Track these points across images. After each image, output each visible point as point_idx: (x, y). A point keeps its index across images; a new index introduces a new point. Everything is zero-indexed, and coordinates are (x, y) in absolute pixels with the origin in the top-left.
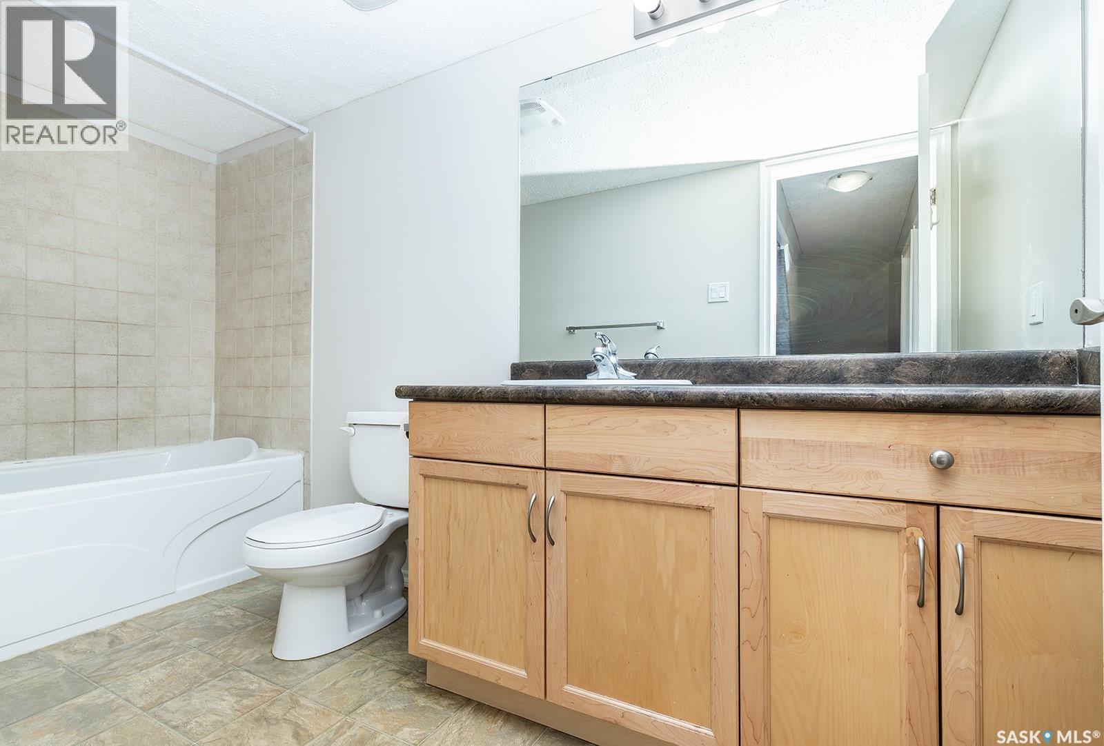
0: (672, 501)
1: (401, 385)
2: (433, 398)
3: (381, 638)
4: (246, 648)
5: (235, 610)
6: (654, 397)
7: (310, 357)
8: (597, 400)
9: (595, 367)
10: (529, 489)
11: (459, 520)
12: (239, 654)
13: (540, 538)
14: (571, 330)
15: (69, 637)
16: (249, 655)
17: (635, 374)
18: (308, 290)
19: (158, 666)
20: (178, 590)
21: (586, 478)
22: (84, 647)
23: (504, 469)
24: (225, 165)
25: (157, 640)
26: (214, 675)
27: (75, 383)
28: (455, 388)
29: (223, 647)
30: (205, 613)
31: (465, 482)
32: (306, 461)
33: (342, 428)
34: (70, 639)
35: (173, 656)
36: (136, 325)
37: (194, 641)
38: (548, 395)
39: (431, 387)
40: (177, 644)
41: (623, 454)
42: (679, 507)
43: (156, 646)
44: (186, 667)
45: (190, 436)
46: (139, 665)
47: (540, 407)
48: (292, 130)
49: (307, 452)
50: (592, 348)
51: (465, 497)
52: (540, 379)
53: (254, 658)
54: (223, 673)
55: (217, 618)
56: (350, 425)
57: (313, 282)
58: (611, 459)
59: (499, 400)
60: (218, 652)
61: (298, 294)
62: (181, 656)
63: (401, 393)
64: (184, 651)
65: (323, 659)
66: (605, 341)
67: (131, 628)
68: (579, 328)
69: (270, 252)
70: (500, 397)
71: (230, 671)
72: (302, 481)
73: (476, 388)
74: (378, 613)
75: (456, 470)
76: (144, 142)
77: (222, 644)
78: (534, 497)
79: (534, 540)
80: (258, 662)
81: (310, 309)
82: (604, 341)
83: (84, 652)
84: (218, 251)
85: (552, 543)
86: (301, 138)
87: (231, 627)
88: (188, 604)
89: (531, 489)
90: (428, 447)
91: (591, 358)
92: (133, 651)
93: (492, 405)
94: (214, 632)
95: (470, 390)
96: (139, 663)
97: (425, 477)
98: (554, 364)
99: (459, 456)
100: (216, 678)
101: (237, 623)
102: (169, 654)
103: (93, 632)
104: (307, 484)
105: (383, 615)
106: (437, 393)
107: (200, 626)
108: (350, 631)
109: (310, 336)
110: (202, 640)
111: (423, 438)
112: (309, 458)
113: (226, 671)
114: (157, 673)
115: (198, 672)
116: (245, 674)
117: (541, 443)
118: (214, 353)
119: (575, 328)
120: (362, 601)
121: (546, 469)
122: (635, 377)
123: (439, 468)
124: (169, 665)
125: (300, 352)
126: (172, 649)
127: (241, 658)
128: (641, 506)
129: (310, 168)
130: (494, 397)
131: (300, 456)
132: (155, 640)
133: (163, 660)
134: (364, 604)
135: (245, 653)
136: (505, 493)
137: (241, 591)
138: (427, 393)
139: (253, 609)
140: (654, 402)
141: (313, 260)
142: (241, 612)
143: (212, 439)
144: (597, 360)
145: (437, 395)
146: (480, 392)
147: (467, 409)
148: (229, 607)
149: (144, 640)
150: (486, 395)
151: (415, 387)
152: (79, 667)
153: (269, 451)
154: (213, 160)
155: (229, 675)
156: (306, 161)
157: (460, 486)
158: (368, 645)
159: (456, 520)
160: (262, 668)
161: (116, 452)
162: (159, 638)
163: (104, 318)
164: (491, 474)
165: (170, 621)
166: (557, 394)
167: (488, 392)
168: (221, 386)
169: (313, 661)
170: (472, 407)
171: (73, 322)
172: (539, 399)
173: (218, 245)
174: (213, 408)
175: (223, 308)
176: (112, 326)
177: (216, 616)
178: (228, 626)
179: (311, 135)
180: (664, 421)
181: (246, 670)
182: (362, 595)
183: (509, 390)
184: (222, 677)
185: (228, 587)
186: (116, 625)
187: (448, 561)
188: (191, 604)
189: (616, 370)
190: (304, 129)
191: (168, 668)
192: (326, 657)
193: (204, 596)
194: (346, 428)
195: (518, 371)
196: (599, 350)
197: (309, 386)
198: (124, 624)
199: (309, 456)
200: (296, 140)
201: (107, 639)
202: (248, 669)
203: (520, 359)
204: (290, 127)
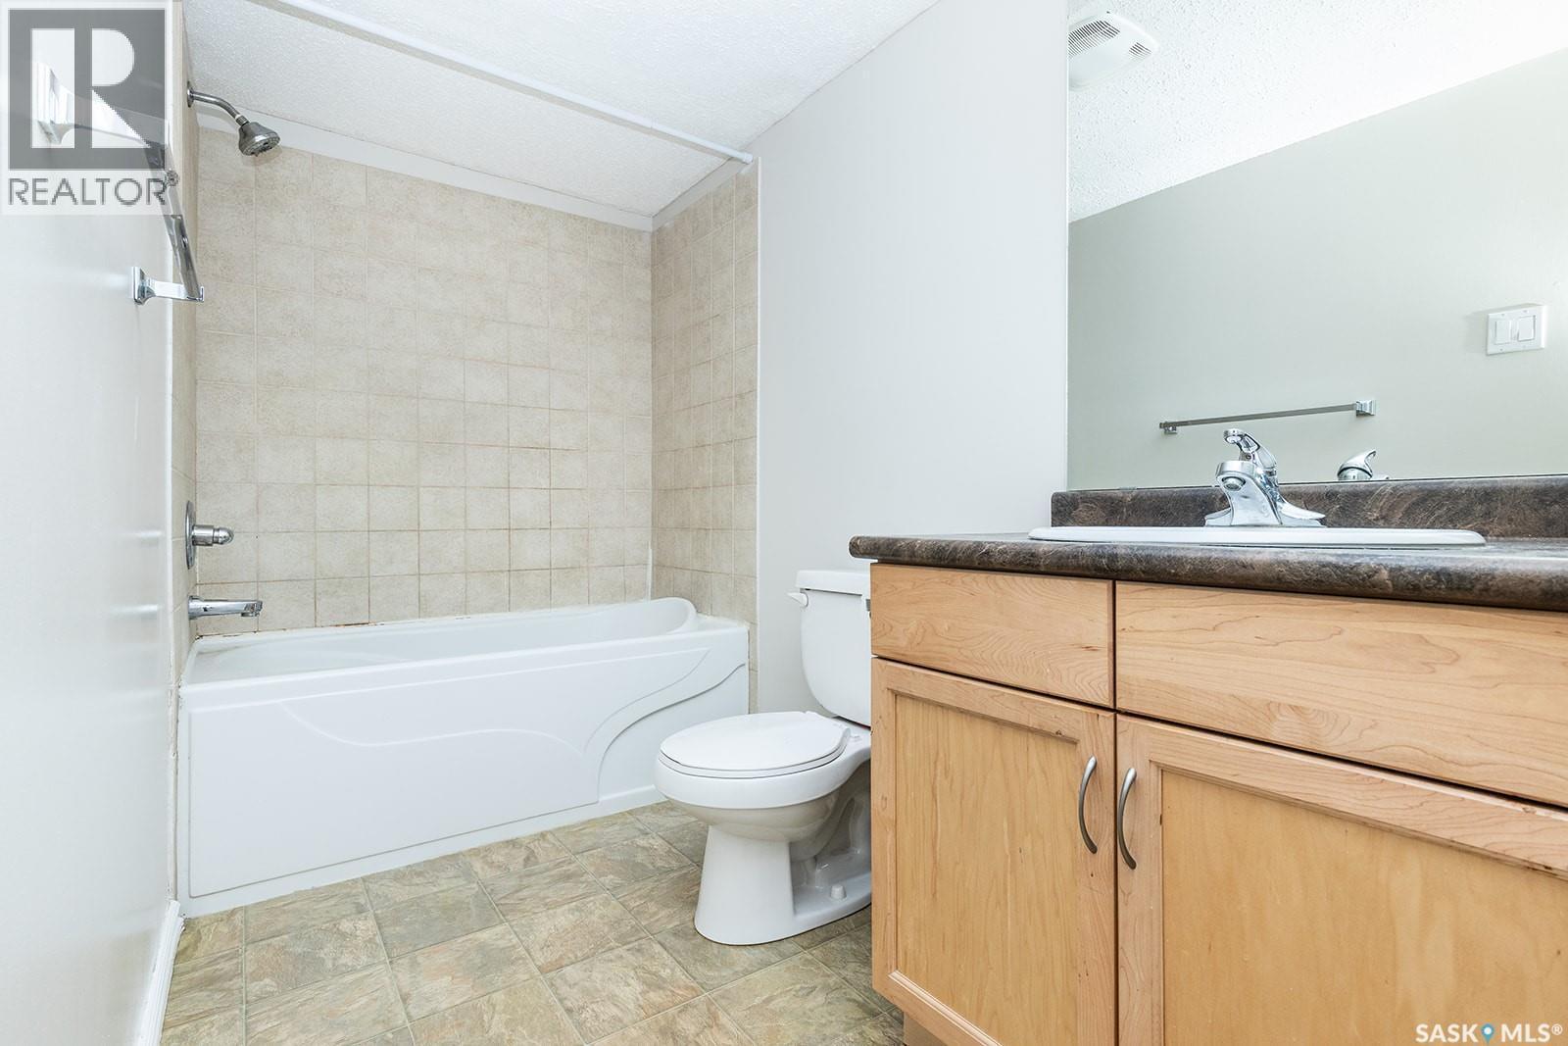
0: (1445, 834)
1: (859, 535)
2: (907, 559)
3: (840, 934)
4: (666, 906)
5: (661, 841)
6: (1392, 579)
7: (755, 487)
8: (1234, 578)
9: (1224, 498)
10: (1081, 745)
11: (952, 780)
12: (655, 914)
13: (1106, 846)
14: (1169, 428)
15: (489, 842)
16: (666, 918)
17: (1323, 516)
18: (753, 391)
19: (566, 907)
20: (600, 800)
21: (1210, 743)
22: (501, 859)
23: (1034, 701)
24: (660, 230)
25: (572, 867)
26: (623, 940)
27: (509, 523)
28: (943, 545)
29: (639, 896)
30: (627, 839)
31: (962, 712)
32: (751, 636)
33: (790, 594)
34: (490, 845)
35: (584, 896)
36: (568, 450)
37: (610, 879)
38: (1120, 564)
39: (903, 540)
40: (591, 878)
41: (1301, 703)
42: (1468, 852)
43: (567, 877)
44: (594, 918)
45: (625, 593)
46: (548, 900)
47: (1103, 587)
48: (734, 162)
49: (753, 624)
50: (1219, 462)
51: (965, 743)
52: (1106, 524)
53: (671, 926)
54: (633, 939)
55: (639, 849)
56: (802, 591)
57: (759, 378)
58: (1270, 709)
59: (1020, 568)
60: (633, 904)
61: (741, 396)
62: (592, 898)
63: (858, 549)
64: (596, 893)
65: (756, 951)
66: (1248, 446)
67: (549, 843)
68: (1185, 423)
69: (709, 339)
70: (1026, 563)
71: (641, 938)
72: (747, 666)
73: (979, 544)
74: (837, 890)
75: (946, 689)
76: (575, 215)
77: (638, 893)
78: (1090, 765)
79: (1093, 849)
80: (676, 934)
81: (756, 418)
82: (1245, 448)
83: (500, 867)
84: (654, 347)
85: (1132, 864)
86: (744, 171)
87: (651, 867)
88: (610, 820)
89: (1085, 745)
90: (901, 645)
91: (1214, 482)
92: (545, 878)
93: (1008, 577)
94: (634, 871)
95: (969, 548)
96: (548, 897)
97: (896, 695)
98: (1134, 494)
99: (950, 664)
100: (624, 945)
101: (659, 864)
102: (580, 892)
103: (512, 841)
104: (752, 670)
105: (845, 895)
106: (914, 552)
107: (619, 858)
108: (795, 912)
109: (755, 456)
110: (618, 881)
111: (892, 627)
112: (755, 633)
113: (637, 938)
114: (564, 918)
115: (606, 929)
116: (658, 948)
117: (1104, 658)
118: (650, 483)
119: (1175, 425)
120: (815, 867)
121: (1115, 711)
122: (1322, 521)
123: (919, 683)
124: (578, 909)
125: (744, 481)
126: (584, 885)
127: (657, 920)
128: (1352, 829)
129: (754, 213)
130: (1011, 563)
131: (744, 628)
132: (570, 867)
133: (572, 900)
134: (818, 871)
135: (663, 913)
136: (1035, 744)
137: (672, 813)
138: (897, 550)
139: (680, 845)
140: (1391, 590)
141: (759, 346)
142: (667, 847)
143: (649, 597)
144: (1230, 487)
145: (913, 554)
146: (987, 553)
147: (963, 582)
148: (654, 835)
149: (558, 865)
150: (997, 559)
151: (879, 539)
152: (491, 887)
153: (709, 619)
154: (648, 226)
155: (640, 945)
156: (750, 203)
157: (953, 720)
158: (820, 943)
159: (946, 777)
160: (679, 944)
161: (549, 610)
162: (573, 865)
163: (537, 443)
164: (1007, 705)
165: (589, 843)
166: (1140, 561)
167: (1002, 552)
168: (658, 529)
169: (744, 951)
170: (974, 580)
171: (506, 450)
172: (1099, 569)
173: (654, 339)
174: (650, 557)
175: (660, 423)
176: (545, 454)
177: (638, 846)
178: (649, 865)
179: (755, 161)
180: (1421, 636)
181: (659, 943)
182: (815, 858)
183: (1041, 550)
184: (631, 946)
185: (658, 804)
186: (535, 835)
187: (934, 846)
188: (614, 821)
189: (1274, 507)
190: (747, 157)
191: (576, 913)
192: (762, 948)
193: (630, 812)
194: (796, 595)
195: (1065, 509)
196: (1235, 466)
197: (755, 529)
198: (543, 835)
199: (755, 629)
200: (737, 176)
201: (523, 854)
202: (663, 941)
203: (1069, 486)
204: (731, 158)
